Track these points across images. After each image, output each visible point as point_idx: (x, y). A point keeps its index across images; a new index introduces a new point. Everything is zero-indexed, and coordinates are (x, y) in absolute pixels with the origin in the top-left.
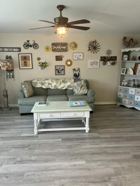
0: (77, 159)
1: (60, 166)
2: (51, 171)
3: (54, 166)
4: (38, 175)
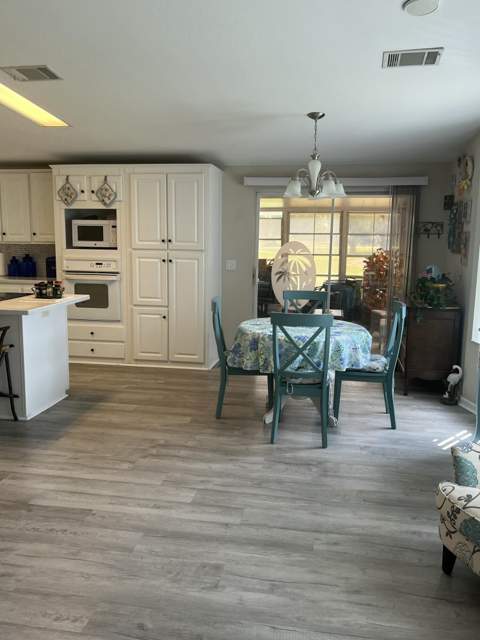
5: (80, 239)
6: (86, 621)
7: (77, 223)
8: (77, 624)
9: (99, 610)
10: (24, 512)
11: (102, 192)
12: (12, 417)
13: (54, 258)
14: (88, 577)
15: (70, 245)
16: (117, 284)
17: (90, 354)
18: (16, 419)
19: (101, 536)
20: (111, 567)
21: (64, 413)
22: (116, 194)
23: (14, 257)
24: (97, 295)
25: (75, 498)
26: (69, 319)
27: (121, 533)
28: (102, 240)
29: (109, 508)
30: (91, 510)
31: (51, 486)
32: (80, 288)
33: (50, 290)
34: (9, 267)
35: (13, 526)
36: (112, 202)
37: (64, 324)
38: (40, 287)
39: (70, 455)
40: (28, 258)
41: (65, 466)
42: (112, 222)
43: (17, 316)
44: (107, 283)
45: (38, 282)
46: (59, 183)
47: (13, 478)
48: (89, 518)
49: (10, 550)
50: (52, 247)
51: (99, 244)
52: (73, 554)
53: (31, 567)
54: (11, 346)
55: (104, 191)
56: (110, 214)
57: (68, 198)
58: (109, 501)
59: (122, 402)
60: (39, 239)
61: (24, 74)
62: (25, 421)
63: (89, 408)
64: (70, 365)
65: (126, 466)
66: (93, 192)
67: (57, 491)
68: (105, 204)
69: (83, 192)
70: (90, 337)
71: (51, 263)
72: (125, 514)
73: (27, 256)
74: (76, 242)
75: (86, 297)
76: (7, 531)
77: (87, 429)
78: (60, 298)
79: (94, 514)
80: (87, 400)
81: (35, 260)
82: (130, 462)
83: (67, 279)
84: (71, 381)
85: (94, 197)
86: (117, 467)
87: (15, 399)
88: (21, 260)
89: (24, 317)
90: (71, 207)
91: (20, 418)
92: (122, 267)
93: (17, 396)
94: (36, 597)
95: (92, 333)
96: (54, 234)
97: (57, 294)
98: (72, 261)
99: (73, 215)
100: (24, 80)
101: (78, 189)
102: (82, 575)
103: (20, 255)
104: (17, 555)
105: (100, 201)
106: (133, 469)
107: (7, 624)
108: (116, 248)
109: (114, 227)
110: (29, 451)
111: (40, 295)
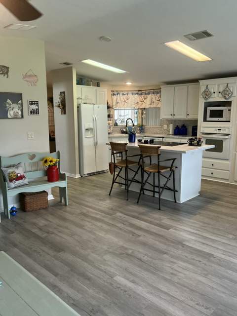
0: (119, 286)
1: (151, 293)
2: (171, 294)
3: (160, 297)
4: (192, 300)
5: (210, 117)
6: (213, 311)
7: (209, 109)
8: (208, 310)
9: (219, 307)
10: (180, 246)
11: (225, 93)
12: (174, 201)
13: (197, 126)
14: (213, 288)
15: (205, 120)
16: (228, 140)
17: (211, 175)
18: (176, 202)
19: (219, 270)
20: (225, 288)
21: (198, 203)
22: (232, 93)
23: (177, 126)
24: (218, 146)
25: (204, 246)
26: (203, 157)
27: (230, 272)
28: (222, 117)
29: (223, 256)
30: (213, 255)
31: (193, 238)
32: (209, 142)
33: (196, 142)
34: (175, 130)
35: (176, 252)
36: (230, 97)
37: (200, 159)
38: (191, 140)
39: (201, 224)
40: (184, 126)
41: (200, 229)
42: (229, 108)
43: (180, 154)
44: (223, 140)
45: (190, 138)
46: (203, 89)
47: (176, 229)
48: (212, 258)
49: (175, 263)
50: (196, 121)
51: (220, 119)
52: (204, 274)
53: (184, 274)
54: (176, 167)
55: (226, 92)
56: (228, 104)
57: (207, 96)
58: (222, 252)
59: (227, 202)
60: (191, 117)
61: (195, 37)
62: (179, 203)
63: (210, 203)
64: (202, 179)
65: (231, 236)
66: (220, 92)
67: (196, 241)
68: (226, 98)
69: (214, 93)
70: (211, 166)
71: (195, 129)
72: (232, 262)
73: (183, 125)
74: (208, 119)
75: (213, 146)
76: (173, 254)
77: (209, 213)
78: (200, 146)
79: (215, 257)
80: (210, 198)
81: (187, 127)
82: (233, 235)
83: (203, 137)
84: (201, 188)
85: (220, 94)
86: (226, 235)
87: (176, 192)
88: (180, 127)
89: (183, 154)
90: (208, 101)
91: (177, 202)
92: (232, 131)
93: (177, 191)
94: (188, 290)
95: (213, 165)
96: (198, 115)
97: (199, 144)
98: (206, 128)
99: (208, 105)
100: (194, 40)
101: (212, 91)
102: (210, 287)
103: (180, 125)
104: (178, 266)
105: (223, 97)
106: (234, 239)
107: (173, 297)
108: (229, 122)
109: (230, 110)
110: (182, 218)
111: (191, 144)
